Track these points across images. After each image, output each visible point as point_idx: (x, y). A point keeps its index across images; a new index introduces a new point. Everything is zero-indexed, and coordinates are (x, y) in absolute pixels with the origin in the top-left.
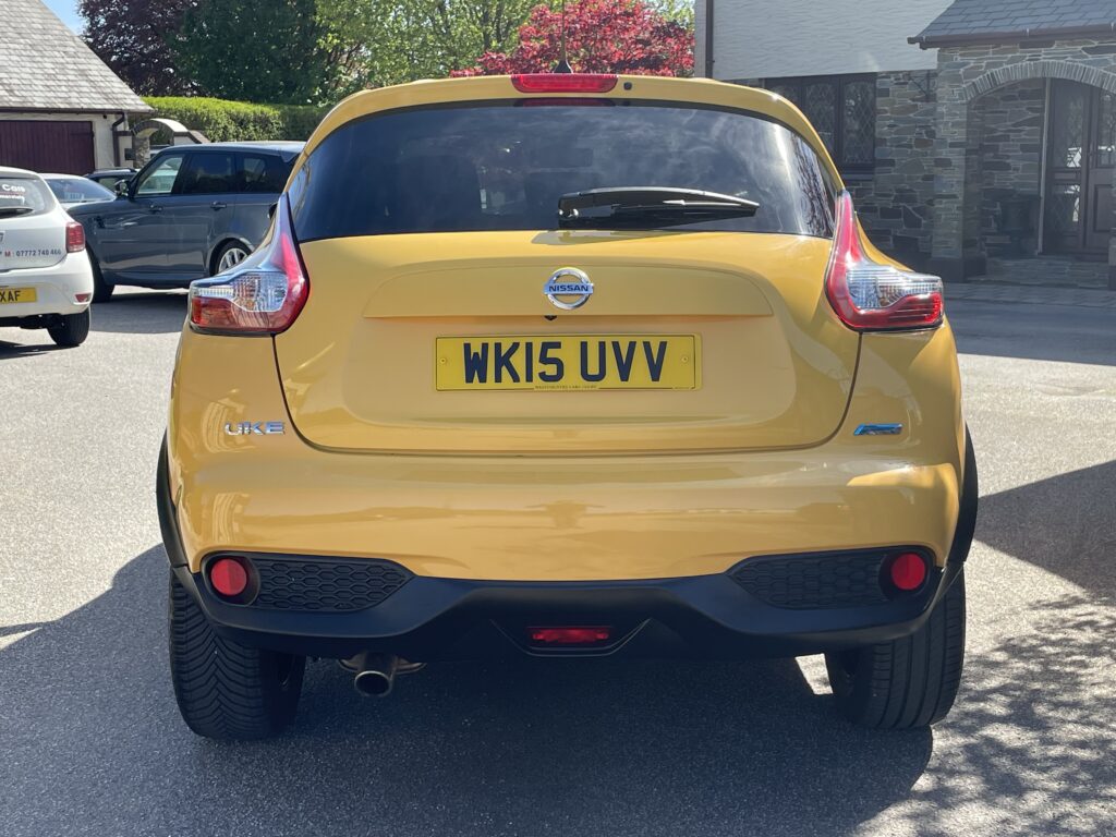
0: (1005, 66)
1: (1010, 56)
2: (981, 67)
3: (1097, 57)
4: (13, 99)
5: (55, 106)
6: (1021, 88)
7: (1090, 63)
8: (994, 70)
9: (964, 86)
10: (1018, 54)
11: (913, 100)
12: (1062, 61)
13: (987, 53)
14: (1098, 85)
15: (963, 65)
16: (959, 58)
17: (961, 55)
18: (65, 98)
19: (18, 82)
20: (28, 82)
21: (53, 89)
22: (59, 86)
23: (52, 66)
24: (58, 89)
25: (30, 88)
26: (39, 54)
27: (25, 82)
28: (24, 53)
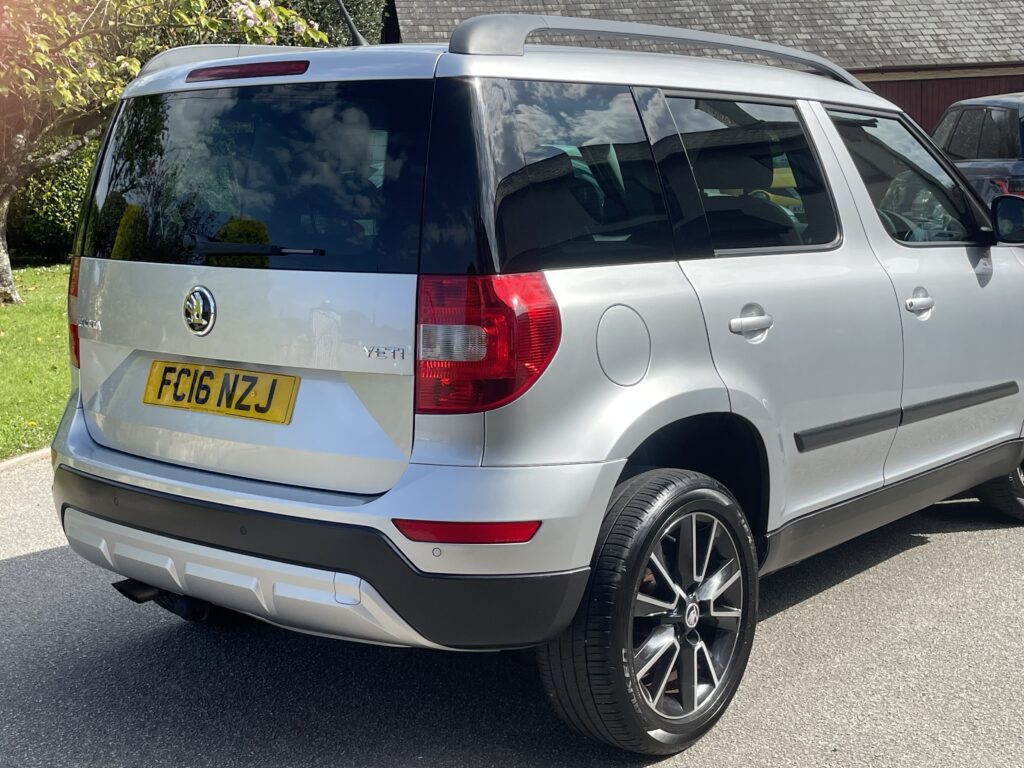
4: (942, 56)
5: (989, 61)
18: (1005, 51)
19: (955, 37)
20: (968, 37)
21: (995, 42)
22: (1002, 38)
23: (1005, 18)
24: (1001, 42)
25: (967, 43)
26: (994, 5)
27: (963, 37)
28: (975, 6)
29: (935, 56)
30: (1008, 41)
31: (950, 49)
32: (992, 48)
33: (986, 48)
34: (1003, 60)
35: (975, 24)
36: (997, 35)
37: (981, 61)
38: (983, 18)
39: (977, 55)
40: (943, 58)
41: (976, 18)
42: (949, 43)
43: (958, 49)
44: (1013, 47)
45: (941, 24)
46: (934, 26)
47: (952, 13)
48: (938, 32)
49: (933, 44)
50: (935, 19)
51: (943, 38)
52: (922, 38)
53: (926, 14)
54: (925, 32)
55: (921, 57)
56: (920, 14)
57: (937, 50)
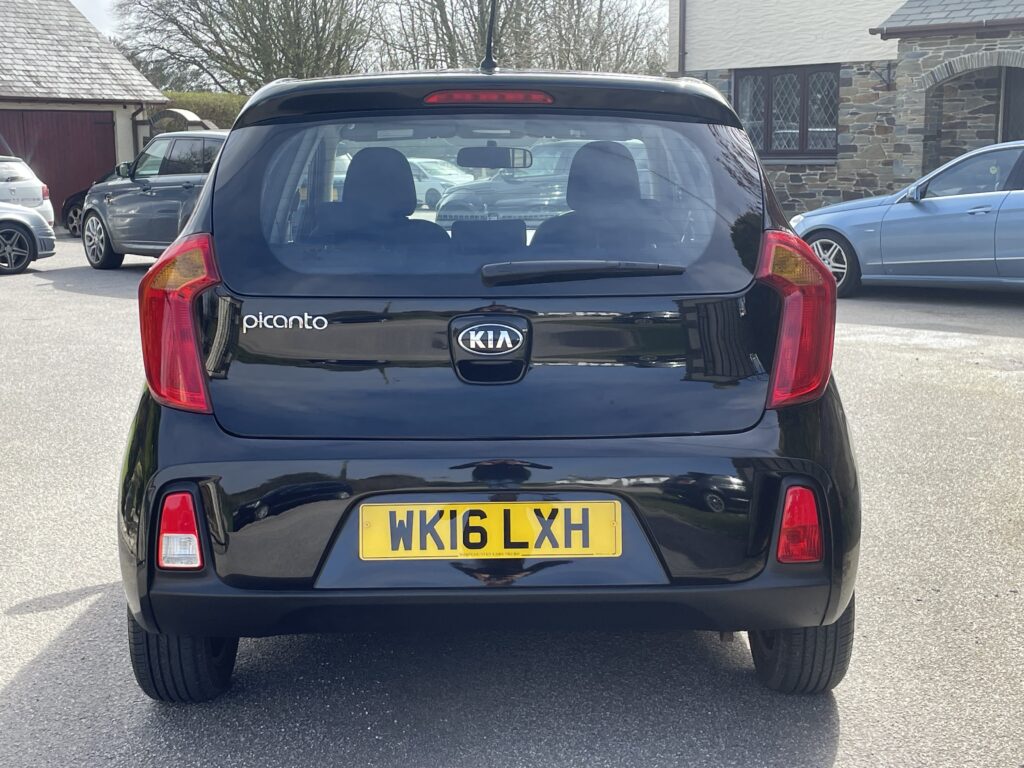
0: (962, 56)
1: (967, 46)
2: (940, 57)
4: (39, 90)
5: (78, 97)
6: (977, 77)
8: (951, 59)
9: (923, 75)
10: (975, 44)
11: (875, 89)
12: (1018, 51)
13: (946, 43)
15: (922, 55)
16: (918, 48)
17: (920, 45)
18: (88, 89)
19: (44, 74)
20: (54, 75)
21: (77, 81)
22: (83, 78)
23: (77, 60)
24: (82, 81)
25: (55, 80)
26: (65, 49)
27: (51, 74)
28: (51, 48)
29: (33, 90)
30: (88, 81)
31: (43, 84)
32: (77, 86)
33: (73, 86)
34: (90, 97)
35: (55, 64)
36: (76, 75)
37: (73, 96)
38: (61, 59)
39: (68, 91)
40: (40, 92)
41: (55, 58)
42: (41, 79)
43: (50, 85)
44: (93, 86)
45: (29, 61)
46: (22, 62)
47: (33, 52)
48: (29, 68)
49: (28, 79)
50: (21, 56)
51: (33, 74)
52: (15, 72)
53: (12, 51)
54: (15, 66)
55: (21, 90)
56: (6, 50)
57: (32, 84)
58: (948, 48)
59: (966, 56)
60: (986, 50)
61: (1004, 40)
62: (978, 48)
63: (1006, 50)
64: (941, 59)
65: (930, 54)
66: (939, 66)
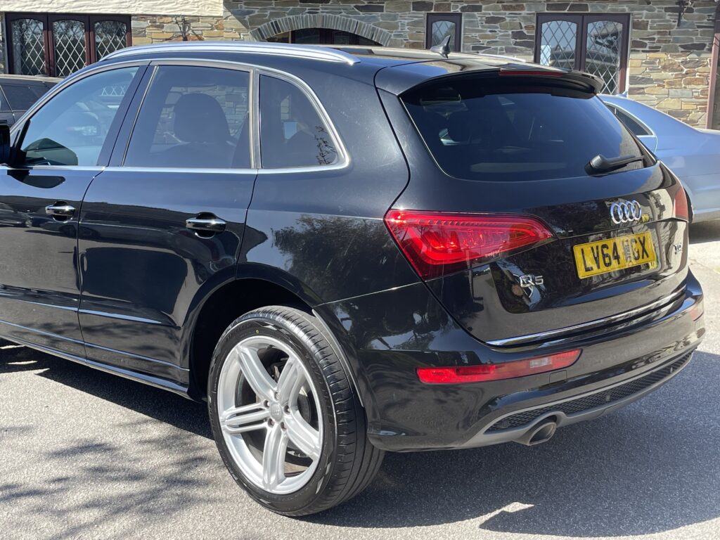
0: (287, 17)
1: (291, 7)
2: (267, 15)
3: (367, 15)
7: (362, 19)
8: (277, 19)
10: (298, 7)
12: (337, 16)
13: (271, 4)
14: (369, 38)
15: (249, 13)
16: (244, 7)
58: (273, 9)
59: (291, 17)
60: (309, 13)
61: (325, 6)
62: (302, 11)
63: (328, 15)
64: (267, 18)
65: (256, 13)
66: (266, 24)
